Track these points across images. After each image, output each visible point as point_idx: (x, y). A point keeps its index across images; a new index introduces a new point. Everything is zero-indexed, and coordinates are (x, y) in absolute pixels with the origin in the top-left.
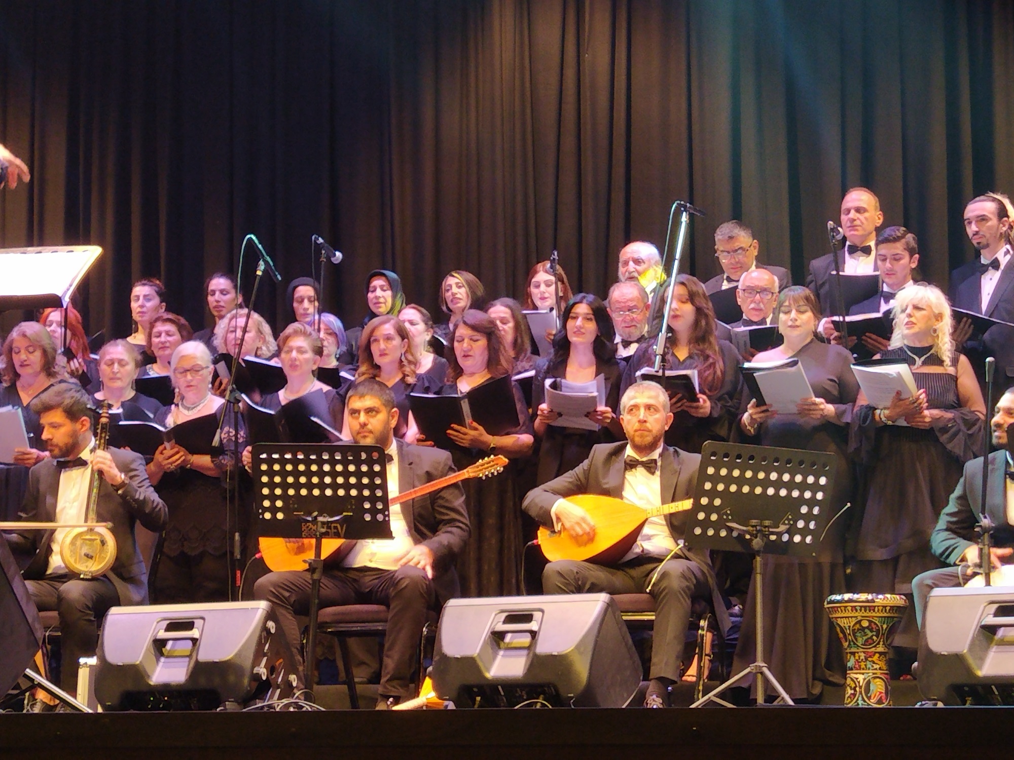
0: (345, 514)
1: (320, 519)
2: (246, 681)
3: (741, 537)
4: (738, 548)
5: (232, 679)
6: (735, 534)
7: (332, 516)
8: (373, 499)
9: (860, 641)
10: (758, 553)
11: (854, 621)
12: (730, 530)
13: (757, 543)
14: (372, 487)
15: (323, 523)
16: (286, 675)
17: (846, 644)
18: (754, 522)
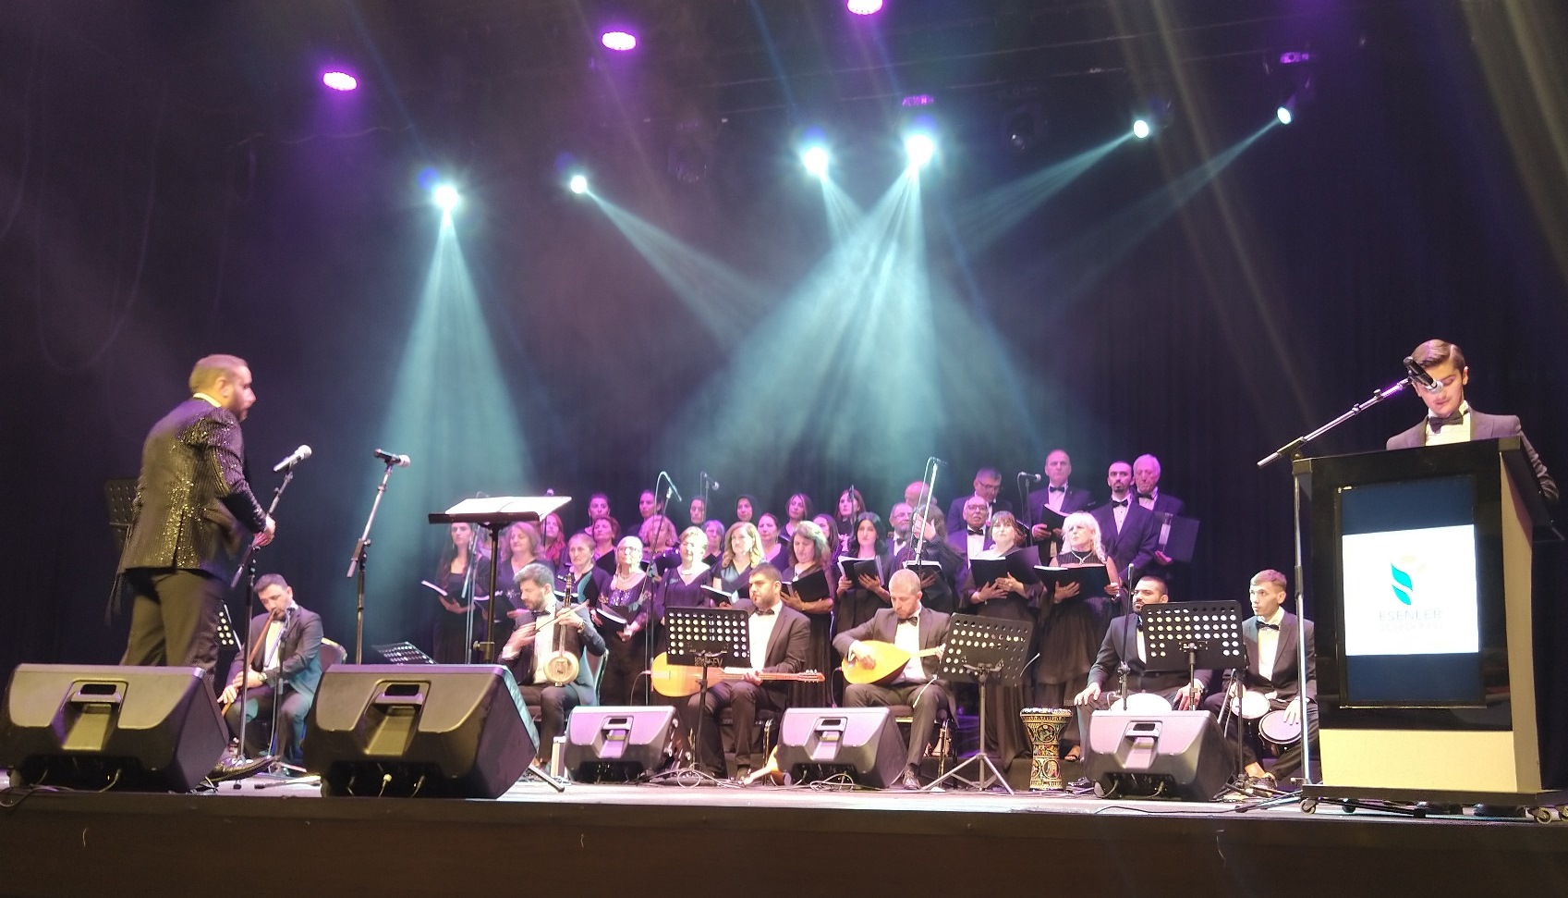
0: (722, 652)
1: (707, 655)
2: (659, 756)
3: (972, 673)
4: (970, 680)
5: (651, 754)
6: (968, 672)
7: (714, 653)
8: (740, 643)
9: (1042, 738)
10: (983, 684)
11: (1038, 725)
12: (966, 669)
13: (983, 678)
14: (740, 635)
15: (708, 658)
16: (684, 753)
17: (1033, 740)
18: (981, 665)
